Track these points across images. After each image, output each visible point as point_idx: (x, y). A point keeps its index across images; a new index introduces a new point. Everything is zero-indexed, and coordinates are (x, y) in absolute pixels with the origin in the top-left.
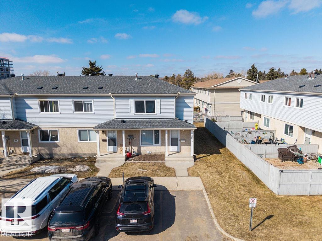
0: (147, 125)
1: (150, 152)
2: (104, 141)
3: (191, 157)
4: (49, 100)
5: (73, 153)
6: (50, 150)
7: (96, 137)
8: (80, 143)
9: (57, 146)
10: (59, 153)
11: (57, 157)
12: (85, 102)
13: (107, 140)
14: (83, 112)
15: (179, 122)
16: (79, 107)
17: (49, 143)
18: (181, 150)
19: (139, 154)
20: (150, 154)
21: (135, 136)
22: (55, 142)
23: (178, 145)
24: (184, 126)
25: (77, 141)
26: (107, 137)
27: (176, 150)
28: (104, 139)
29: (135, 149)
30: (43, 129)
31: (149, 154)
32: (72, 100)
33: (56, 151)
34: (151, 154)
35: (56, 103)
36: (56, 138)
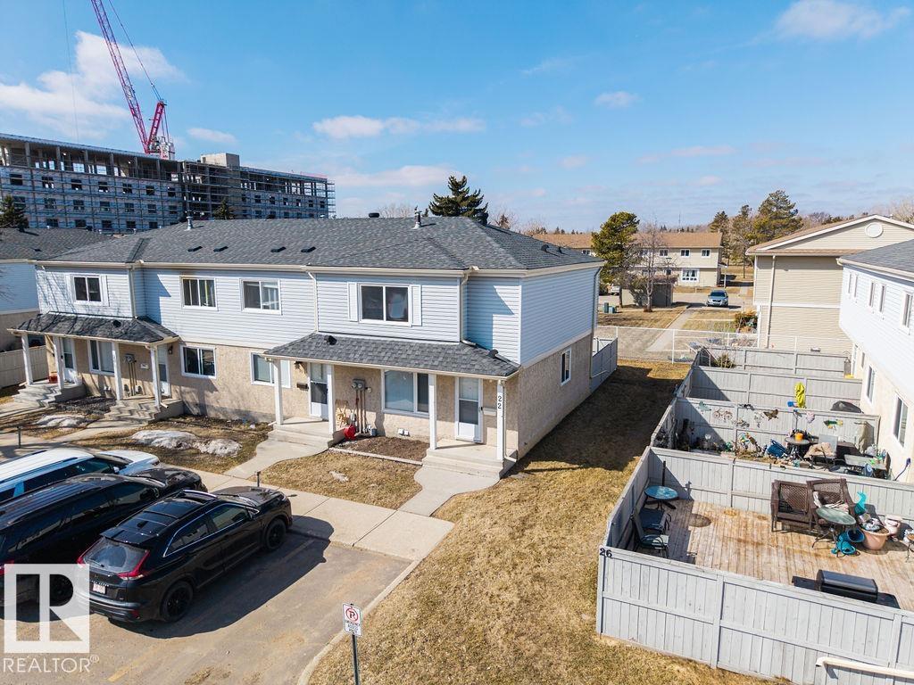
0: (383, 354)
1: (406, 433)
2: (303, 387)
3: (495, 463)
4: (198, 277)
5: (242, 409)
6: (201, 395)
7: (288, 373)
8: (256, 387)
9: (213, 389)
10: (215, 405)
11: (212, 414)
12: (266, 286)
13: (309, 386)
14: (261, 311)
15: (466, 355)
16: (252, 296)
17: (198, 379)
18: (485, 438)
19: (379, 433)
20: (407, 438)
21: (369, 383)
22: (210, 377)
23: (476, 423)
24: (476, 367)
25: (249, 379)
26: (309, 378)
27: (471, 437)
28: (303, 382)
29: (371, 418)
30: (188, 345)
31: (403, 437)
32: (238, 278)
33: (211, 398)
34: (409, 438)
35: (210, 283)
36: (209, 369)
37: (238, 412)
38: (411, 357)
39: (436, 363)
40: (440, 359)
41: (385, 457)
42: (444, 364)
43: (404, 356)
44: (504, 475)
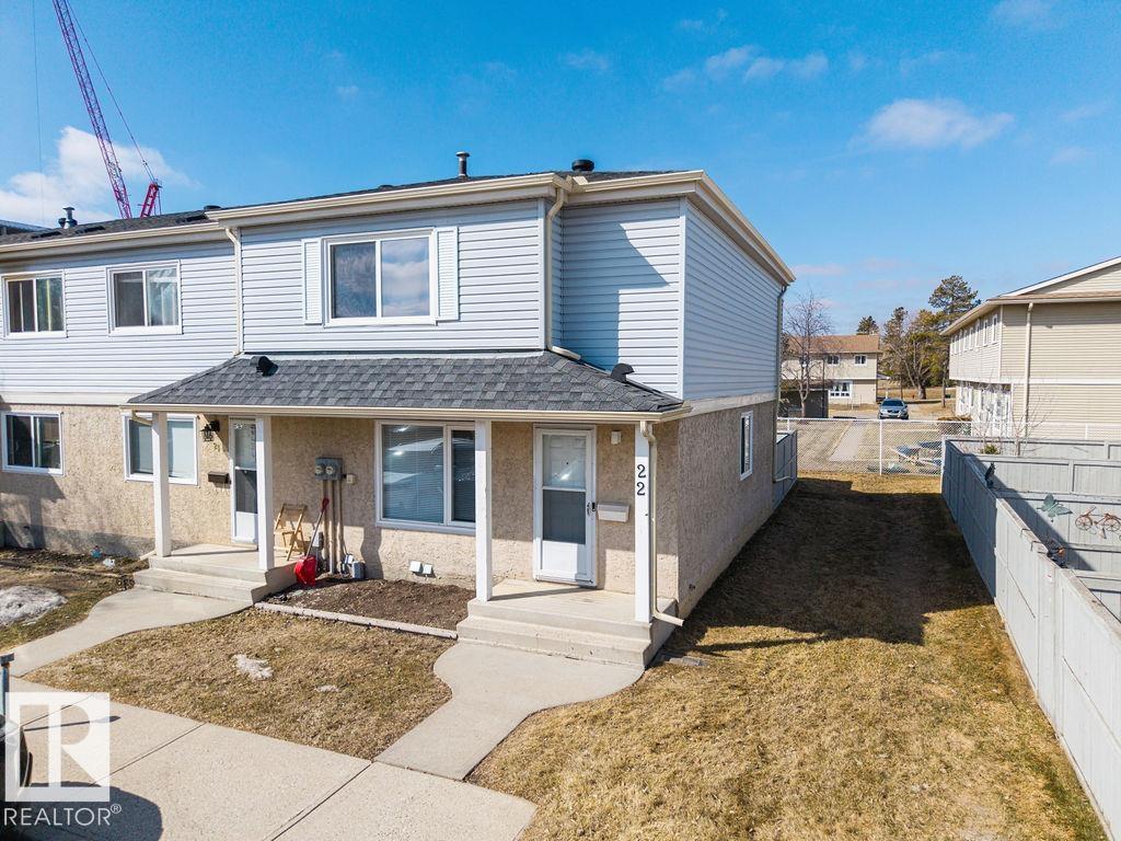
1: (427, 570)
2: (220, 480)
3: (631, 630)
4: (35, 274)
5: (108, 531)
6: (35, 508)
7: (194, 453)
8: (133, 486)
9: (56, 493)
10: (60, 526)
11: (54, 545)
12: (156, 279)
13: (232, 477)
14: (146, 329)
15: (559, 374)
16: (129, 305)
17: (33, 476)
18: (601, 575)
19: (369, 571)
20: (428, 581)
21: (350, 463)
22: (52, 471)
23: (580, 539)
24: (585, 397)
25: (121, 471)
26: (231, 461)
27: (569, 573)
28: (220, 470)
29: (354, 538)
30: (15, 410)
31: (422, 580)
32: (104, 267)
33: (52, 512)
34: (433, 581)
35: (57, 283)
36: (50, 458)
37: (100, 538)
38: (433, 388)
39: (491, 395)
40: (500, 387)
41: (373, 621)
42: (510, 396)
43: (418, 387)
44: (654, 659)
